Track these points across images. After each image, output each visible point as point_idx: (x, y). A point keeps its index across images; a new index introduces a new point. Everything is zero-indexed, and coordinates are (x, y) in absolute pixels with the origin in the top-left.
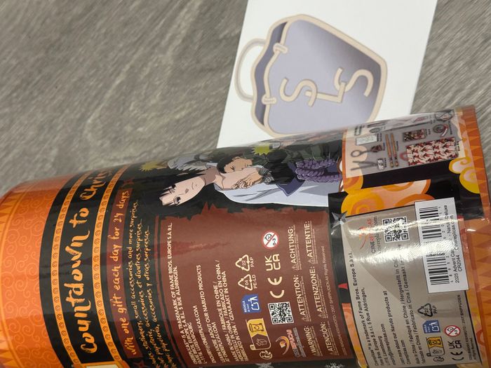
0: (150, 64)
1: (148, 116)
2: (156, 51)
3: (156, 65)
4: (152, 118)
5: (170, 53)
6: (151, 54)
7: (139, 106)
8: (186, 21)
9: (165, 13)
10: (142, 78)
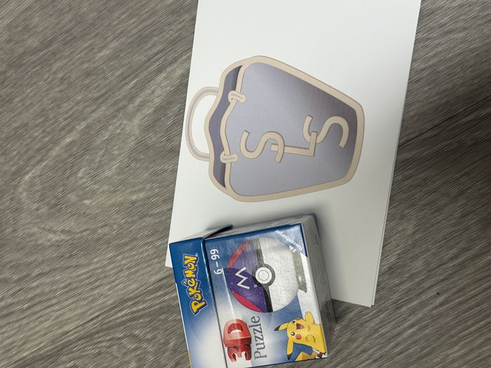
0: (111, 128)
1: (98, 189)
2: (121, 114)
3: (118, 131)
4: (103, 192)
6: (115, 116)
7: (89, 173)
8: (162, 88)
9: (138, 72)
10: (99, 142)
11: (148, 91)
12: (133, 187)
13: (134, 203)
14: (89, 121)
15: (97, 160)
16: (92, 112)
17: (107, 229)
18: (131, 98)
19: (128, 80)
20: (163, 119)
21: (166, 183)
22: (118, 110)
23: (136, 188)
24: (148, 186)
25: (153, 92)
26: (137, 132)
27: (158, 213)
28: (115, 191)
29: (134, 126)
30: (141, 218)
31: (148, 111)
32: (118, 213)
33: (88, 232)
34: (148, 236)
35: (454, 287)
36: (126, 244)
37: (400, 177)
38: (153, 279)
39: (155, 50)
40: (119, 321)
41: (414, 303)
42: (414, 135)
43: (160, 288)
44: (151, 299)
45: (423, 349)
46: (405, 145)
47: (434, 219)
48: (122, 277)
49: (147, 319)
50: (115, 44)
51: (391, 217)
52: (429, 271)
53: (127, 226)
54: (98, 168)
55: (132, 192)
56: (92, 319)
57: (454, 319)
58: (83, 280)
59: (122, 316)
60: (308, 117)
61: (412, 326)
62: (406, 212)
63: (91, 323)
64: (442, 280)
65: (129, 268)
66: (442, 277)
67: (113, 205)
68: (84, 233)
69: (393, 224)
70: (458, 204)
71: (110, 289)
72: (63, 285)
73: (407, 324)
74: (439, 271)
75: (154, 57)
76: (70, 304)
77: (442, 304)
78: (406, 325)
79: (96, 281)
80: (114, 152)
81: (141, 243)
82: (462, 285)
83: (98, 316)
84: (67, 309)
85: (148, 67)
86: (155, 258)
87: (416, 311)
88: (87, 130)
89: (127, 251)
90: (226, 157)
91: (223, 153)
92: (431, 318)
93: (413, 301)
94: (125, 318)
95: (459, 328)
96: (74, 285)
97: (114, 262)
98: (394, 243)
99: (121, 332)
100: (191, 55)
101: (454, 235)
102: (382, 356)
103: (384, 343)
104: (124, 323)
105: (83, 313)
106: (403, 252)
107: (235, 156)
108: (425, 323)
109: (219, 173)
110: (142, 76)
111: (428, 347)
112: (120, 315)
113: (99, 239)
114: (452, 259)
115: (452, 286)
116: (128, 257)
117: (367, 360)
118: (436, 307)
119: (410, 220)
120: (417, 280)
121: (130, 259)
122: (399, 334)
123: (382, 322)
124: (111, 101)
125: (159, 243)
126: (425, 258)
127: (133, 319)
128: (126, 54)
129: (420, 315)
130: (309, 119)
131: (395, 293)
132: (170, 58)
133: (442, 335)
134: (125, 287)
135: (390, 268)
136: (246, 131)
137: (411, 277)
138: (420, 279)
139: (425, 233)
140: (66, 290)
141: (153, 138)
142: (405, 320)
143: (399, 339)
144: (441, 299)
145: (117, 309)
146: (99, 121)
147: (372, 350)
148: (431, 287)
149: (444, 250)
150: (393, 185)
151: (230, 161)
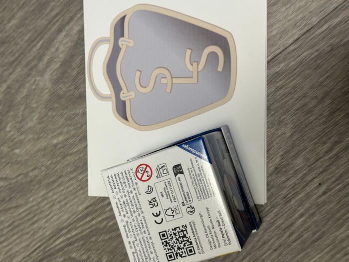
0: (27, 85)
1: (24, 139)
2: (33, 72)
3: (34, 87)
4: (29, 140)
5: (47, 76)
6: (29, 75)
7: (15, 127)
8: (64, 44)
9: (43, 34)
10: (19, 99)
11: (53, 49)
12: (53, 133)
13: (55, 146)
14: (9, 82)
15: (20, 115)
16: (11, 74)
17: (36, 172)
18: (40, 58)
19: (35, 42)
20: (69, 71)
21: (79, 125)
22: (31, 69)
23: (55, 133)
24: (65, 130)
25: (57, 49)
26: (49, 85)
27: (77, 152)
28: (39, 138)
29: (46, 81)
30: (63, 158)
31: (56, 66)
32: (44, 156)
33: (21, 176)
34: (71, 172)
35: (333, 177)
36: (54, 182)
37: (273, 89)
38: (81, 208)
39: (53, 13)
40: (57, 248)
41: (301, 195)
42: (279, 51)
43: (87, 215)
44: (81, 225)
45: (314, 234)
46: (273, 60)
47: (307, 121)
48: (55, 210)
49: (81, 243)
50: (20, 14)
51: (270, 125)
52: (309, 166)
53: (53, 166)
54: (22, 121)
55: (53, 137)
56: (36, 250)
57: (336, 204)
58: (23, 218)
59: (60, 243)
60: (188, 50)
61: (302, 215)
62: (283, 118)
63: (35, 253)
64: (322, 172)
65: (59, 202)
66: (321, 170)
67: (38, 151)
68: (19, 178)
69: (272, 130)
70: (326, 104)
71: (46, 222)
72: (7, 224)
73: (298, 213)
74: (318, 164)
75: (53, 19)
76: (15, 240)
77: (324, 193)
78: (297, 215)
79: (34, 217)
80: (33, 105)
81: (67, 179)
82: (339, 173)
83: (40, 246)
84: (14, 243)
85: (50, 29)
86: (80, 190)
87: (303, 202)
88: (8, 90)
89: (56, 187)
90: (125, 95)
91: (122, 92)
92: (317, 206)
93: (299, 194)
94: (62, 245)
95: (343, 211)
96: (17, 223)
97: (46, 199)
98: (276, 146)
99: (61, 256)
100: (83, 13)
101: (326, 132)
102: (280, 246)
103: (280, 233)
104: (62, 249)
105: (28, 245)
106: (285, 153)
107: (132, 93)
108: (312, 211)
109: (122, 110)
110: (46, 37)
111: (318, 231)
112: (58, 242)
113: (31, 181)
114: (327, 152)
115: (331, 175)
116: (57, 193)
117: (268, 250)
118: (320, 196)
119: (287, 124)
120: (300, 175)
121: (59, 194)
122: (292, 224)
123: (276, 216)
124: (24, 62)
125: (81, 177)
126: (304, 155)
127: (69, 245)
128: (31, 21)
129: (307, 205)
130: (189, 52)
131: (283, 189)
132: (67, 18)
133: (329, 220)
134: (58, 219)
135: (276, 168)
136: (138, 70)
137: (296, 173)
138: (302, 173)
139: (301, 134)
140: (11, 228)
141: (63, 88)
142: (295, 211)
143: (293, 228)
144: (323, 188)
145: (54, 238)
146: (17, 81)
147: (272, 241)
148: (313, 179)
149: (319, 146)
150: (267, 97)
151: (129, 97)
